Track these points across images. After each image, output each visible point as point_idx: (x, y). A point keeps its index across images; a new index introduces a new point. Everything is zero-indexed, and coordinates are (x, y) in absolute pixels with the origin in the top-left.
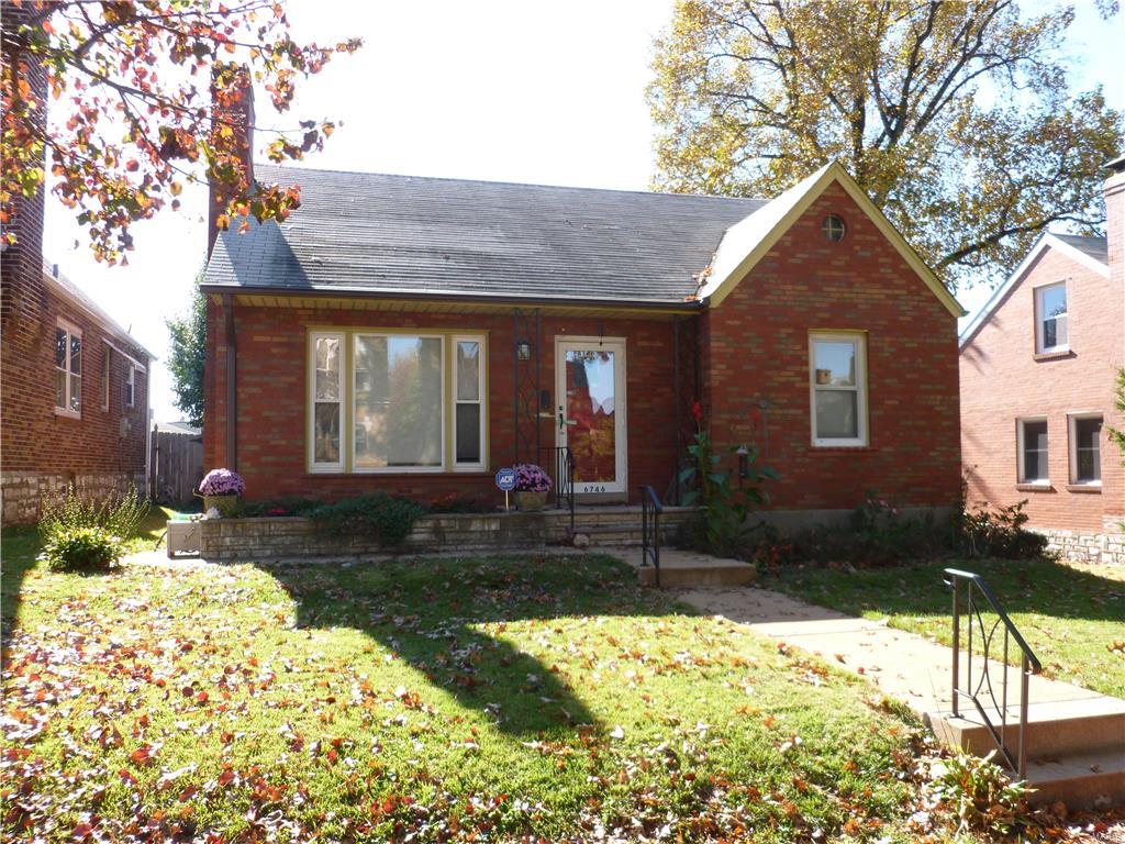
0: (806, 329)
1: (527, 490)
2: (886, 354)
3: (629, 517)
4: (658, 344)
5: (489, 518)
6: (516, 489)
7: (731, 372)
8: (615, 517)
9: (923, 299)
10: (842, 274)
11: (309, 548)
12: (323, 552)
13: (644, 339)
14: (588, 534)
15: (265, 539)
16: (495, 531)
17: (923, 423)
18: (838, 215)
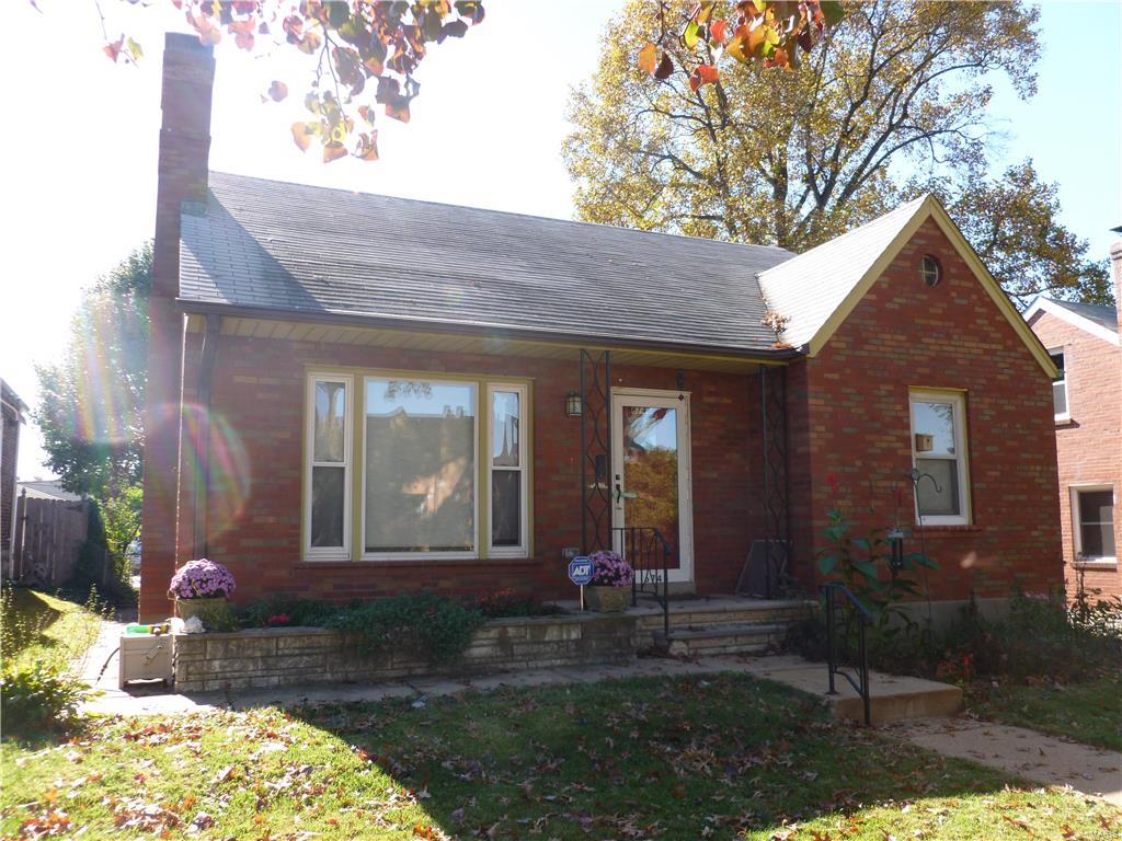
0: (906, 386)
1: (610, 584)
2: (987, 418)
3: (723, 617)
4: (726, 401)
5: (569, 624)
6: (592, 584)
7: (830, 436)
8: (709, 617)
9: (1018, 355)
10: (940, 323)
11: (333, 674)
12: (351, 677)
13: (710, 394)
14: (685, 641)
15: (270, 661)
16: (576, 641)
17: (1023, 498)
18: (931, 256)
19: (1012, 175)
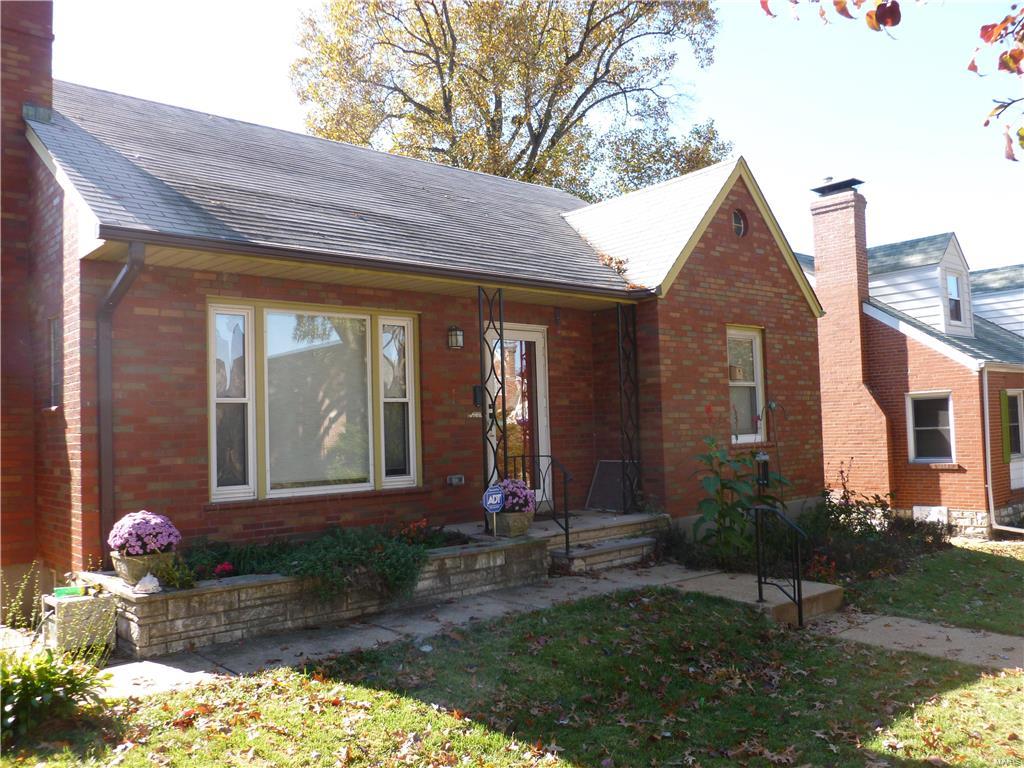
0: (724, 324)
1: (520, 511)
2: (777, 351)
3: (603, 533)
4: (575, 334)
5: (495, 551)
6: (504, 510)
7: (674, 368)
8: (592, 534)
9: (796, 298)
10: (746, 270)
11: (293, 620)
12: (311, 622)
14: (583, 558)
15: (233, 614)
16: (500, 566)
18: (739, 211)
19: (698, 133)
